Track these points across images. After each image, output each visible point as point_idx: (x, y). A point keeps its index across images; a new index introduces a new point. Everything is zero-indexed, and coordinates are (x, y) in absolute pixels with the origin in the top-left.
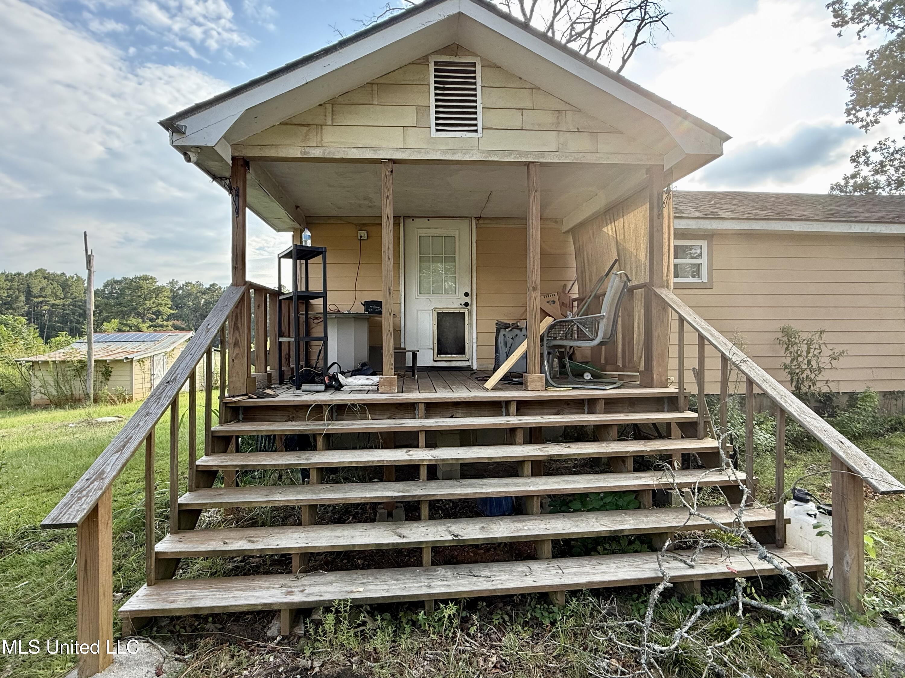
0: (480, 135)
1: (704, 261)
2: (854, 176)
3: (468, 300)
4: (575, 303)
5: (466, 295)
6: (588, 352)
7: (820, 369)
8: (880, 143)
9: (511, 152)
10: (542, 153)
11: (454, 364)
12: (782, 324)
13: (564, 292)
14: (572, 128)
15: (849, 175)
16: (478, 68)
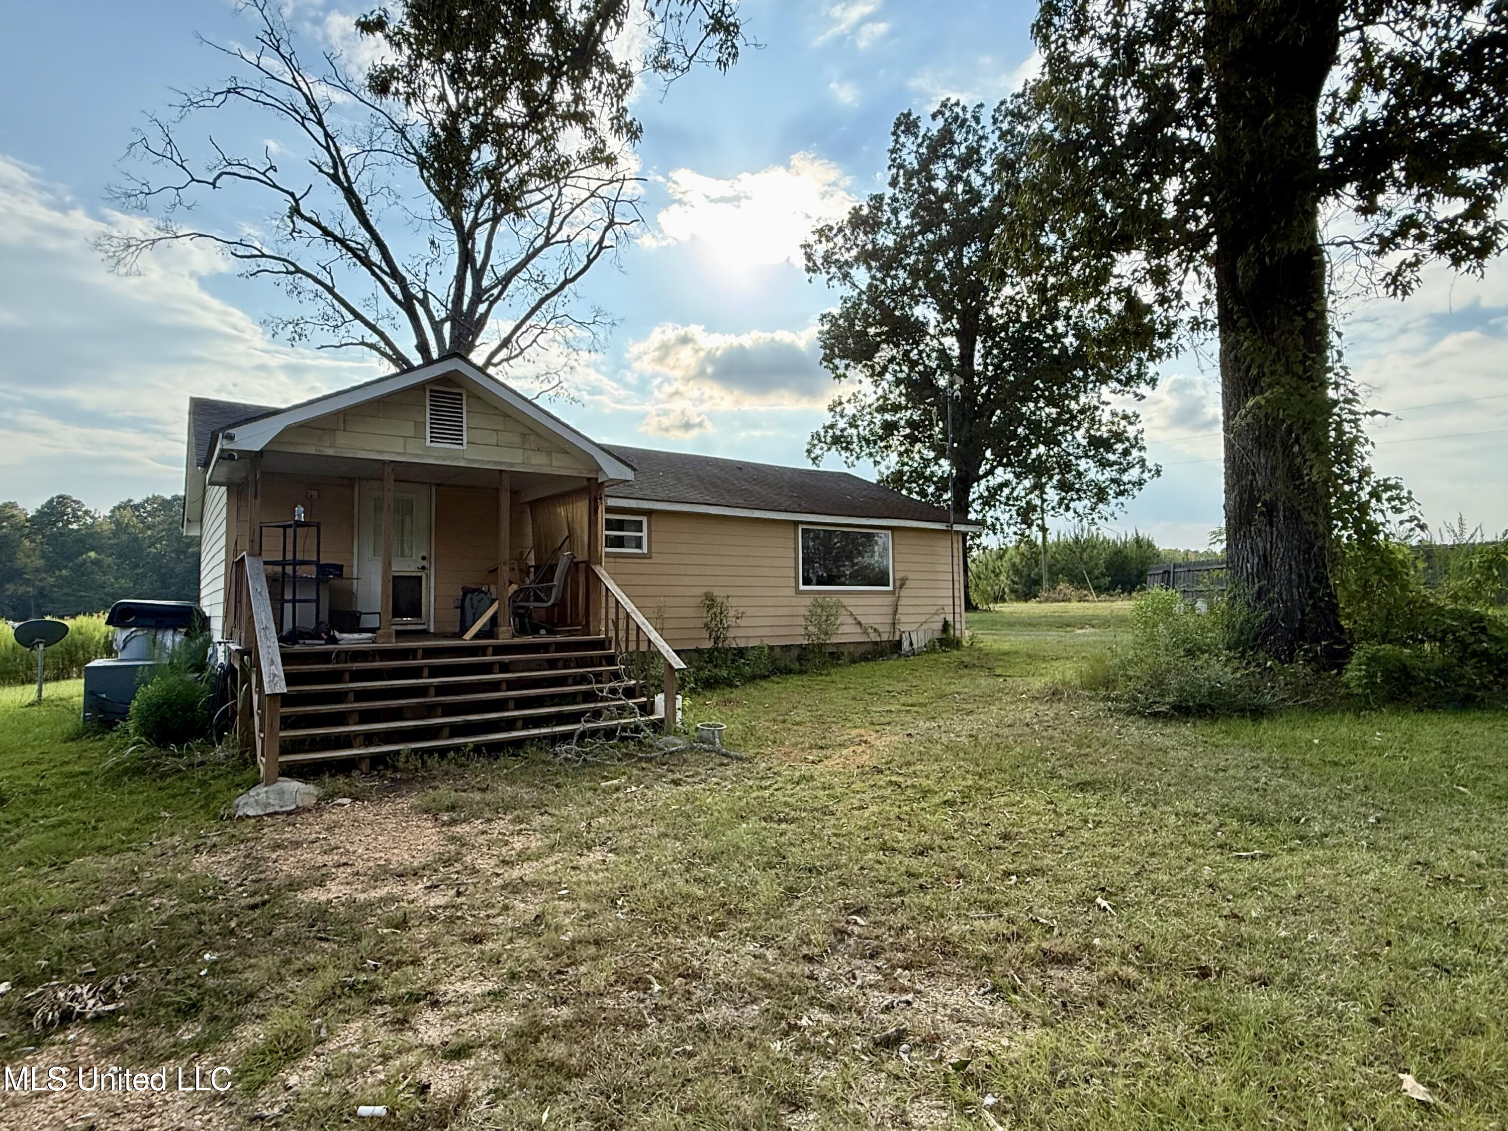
0: (465, 448)
1: (644, 534)
2: (832, 426)
3: (425, 563)
4: (532, 570)
5: (424, 558)
6: (543, 613)
7: (728, 627)
8: (854, 394)
9: (488, 462)
10: (512, 465)
11: (409, 628)
12: (705, 590)
13: (521, 558)
14: (533, 447)
15: (827, 424)
16: (464, 397)
